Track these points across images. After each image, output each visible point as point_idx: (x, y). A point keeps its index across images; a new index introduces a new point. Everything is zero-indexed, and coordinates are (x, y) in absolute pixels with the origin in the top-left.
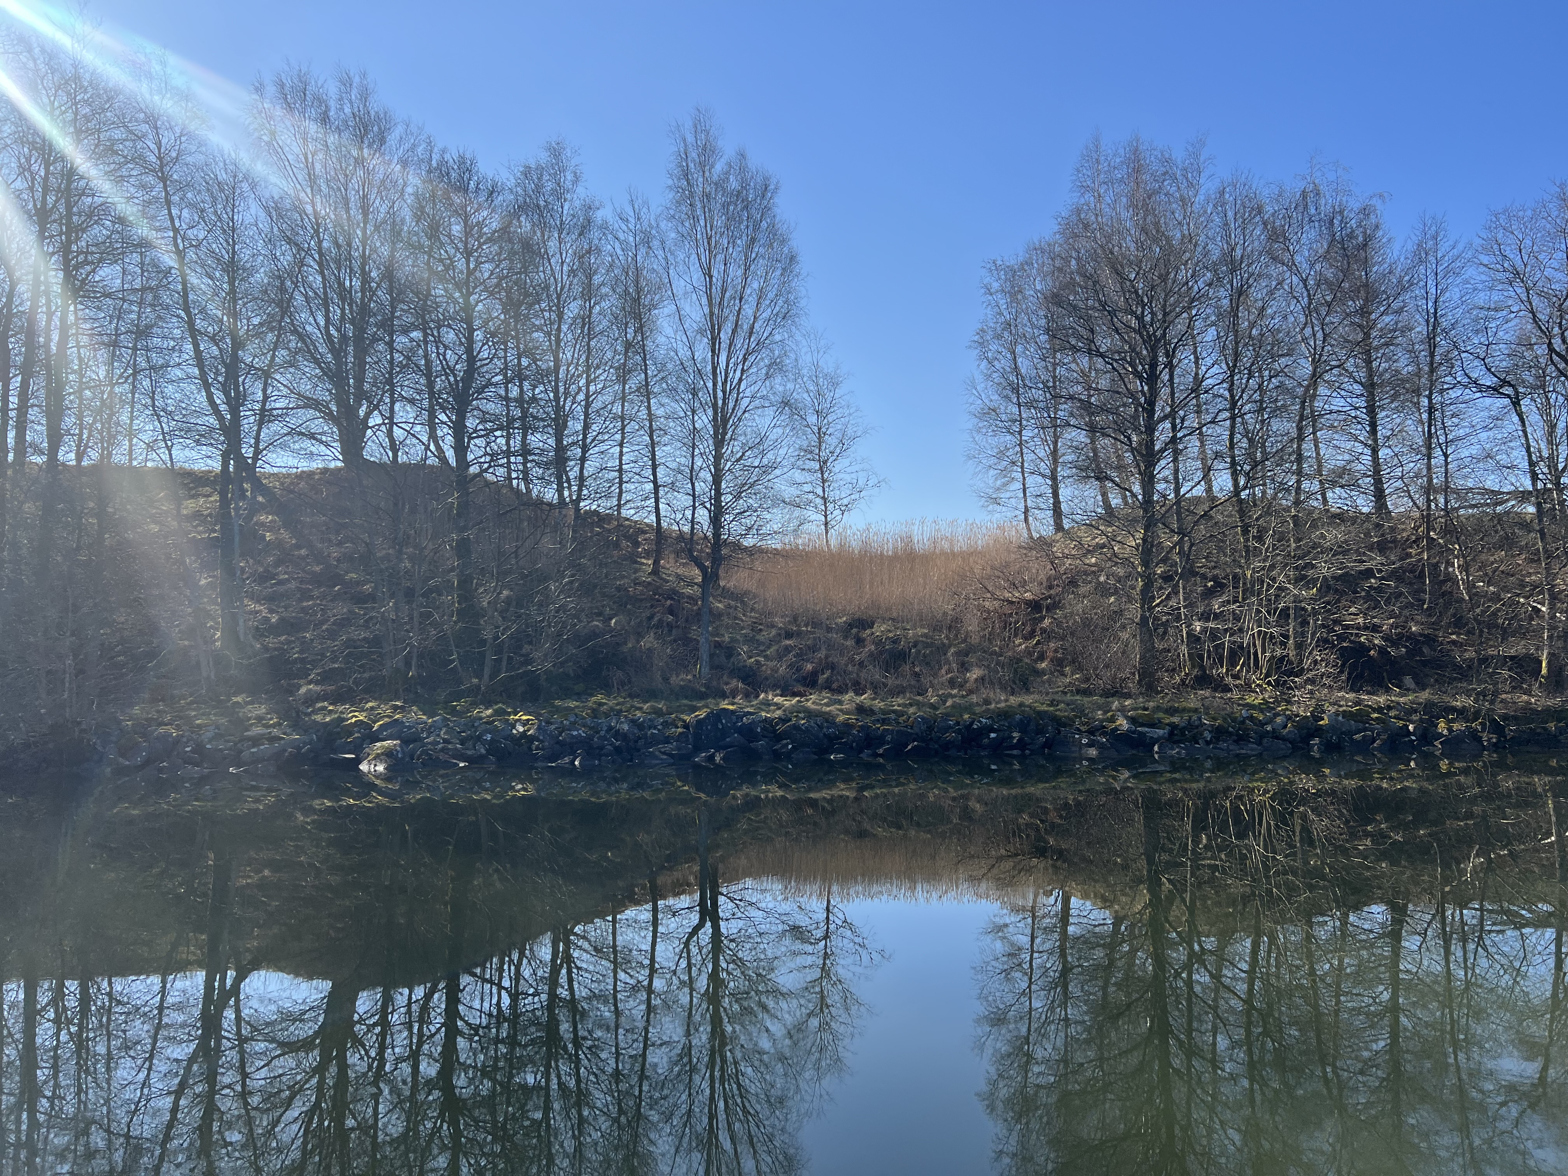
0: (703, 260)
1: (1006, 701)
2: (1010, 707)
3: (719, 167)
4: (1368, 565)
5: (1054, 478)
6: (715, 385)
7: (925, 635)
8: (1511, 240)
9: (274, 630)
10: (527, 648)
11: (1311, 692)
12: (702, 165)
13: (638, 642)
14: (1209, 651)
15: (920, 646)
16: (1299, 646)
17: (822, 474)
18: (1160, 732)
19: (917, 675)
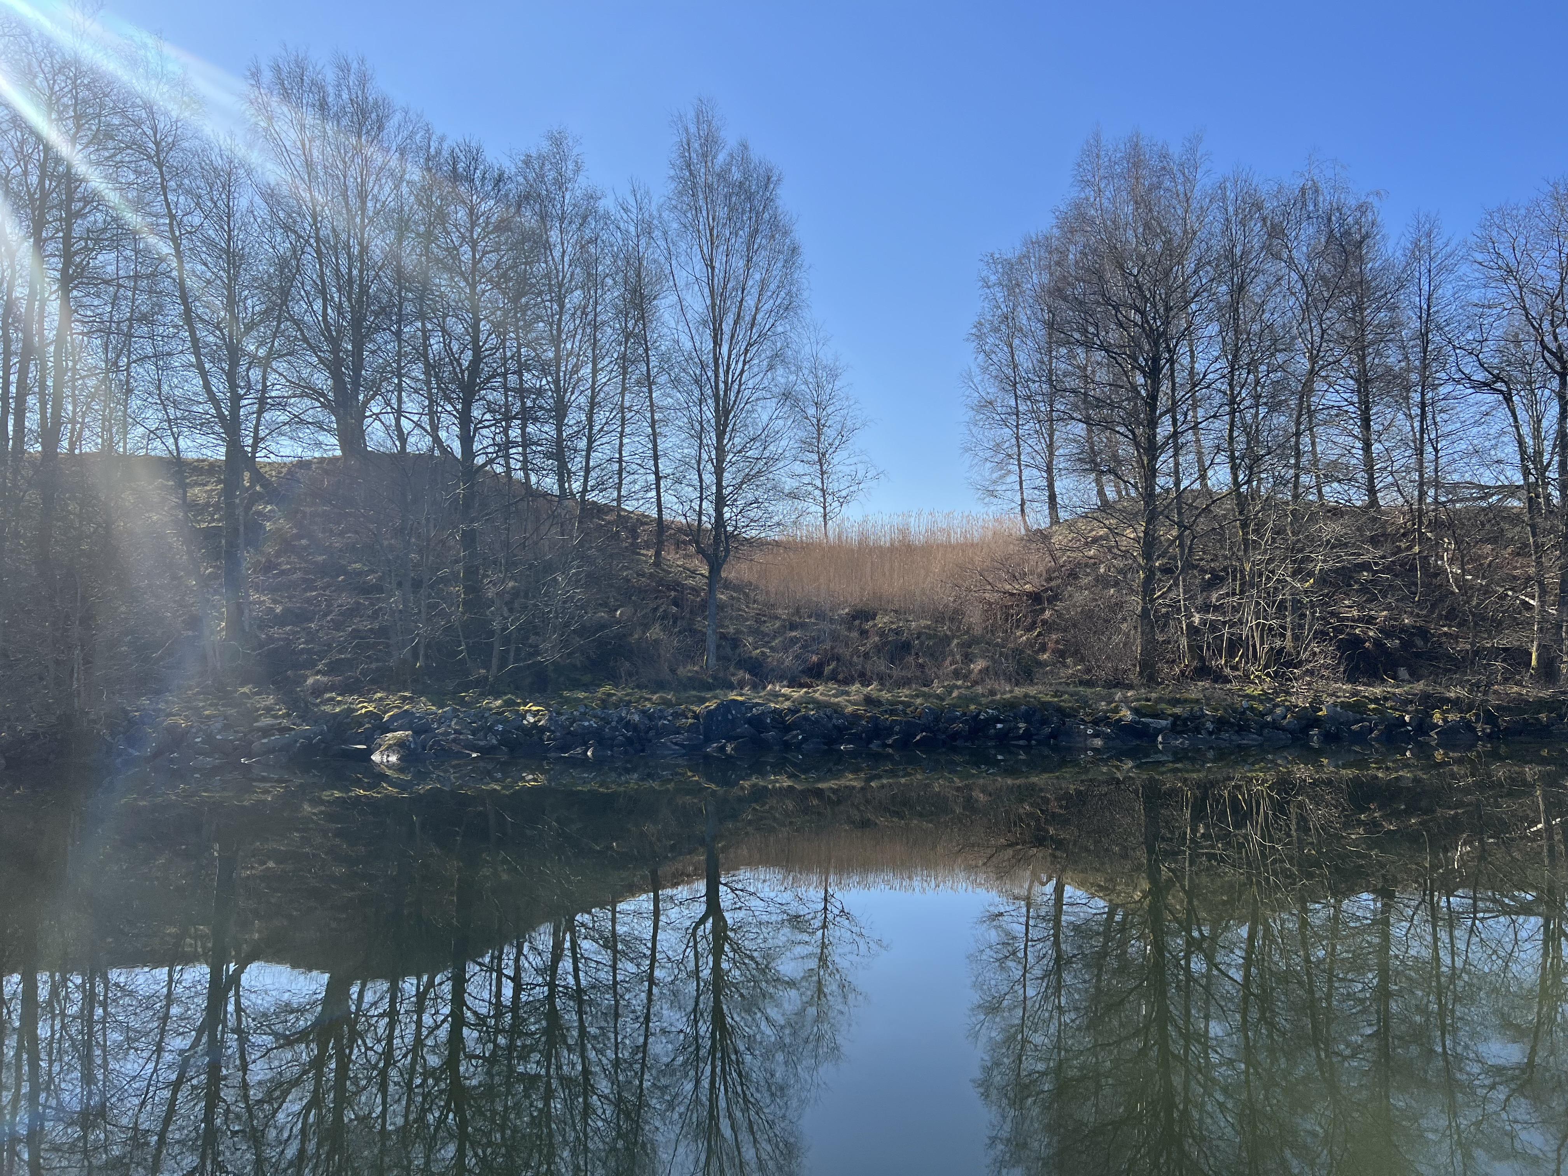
0: (705, 250)
1: (1011, 691)
2: (1016, 697)
3: (721, 158)
4: (1365, 558)
5: (1049, 470)
6: (717, 376)
7: (928, 627)
8: (1505, 237)
9: (280, 621)
10: (532, 639)
11: (1309, 684)
12: (705, 155)
13: (644, 633)
14: (1208, 643)
15: (923, 638)
16: (1296, 638)
17: (821, 465)
18: (1164, 723)
19: (922, 666)
